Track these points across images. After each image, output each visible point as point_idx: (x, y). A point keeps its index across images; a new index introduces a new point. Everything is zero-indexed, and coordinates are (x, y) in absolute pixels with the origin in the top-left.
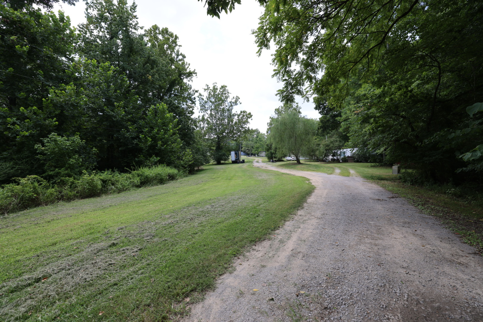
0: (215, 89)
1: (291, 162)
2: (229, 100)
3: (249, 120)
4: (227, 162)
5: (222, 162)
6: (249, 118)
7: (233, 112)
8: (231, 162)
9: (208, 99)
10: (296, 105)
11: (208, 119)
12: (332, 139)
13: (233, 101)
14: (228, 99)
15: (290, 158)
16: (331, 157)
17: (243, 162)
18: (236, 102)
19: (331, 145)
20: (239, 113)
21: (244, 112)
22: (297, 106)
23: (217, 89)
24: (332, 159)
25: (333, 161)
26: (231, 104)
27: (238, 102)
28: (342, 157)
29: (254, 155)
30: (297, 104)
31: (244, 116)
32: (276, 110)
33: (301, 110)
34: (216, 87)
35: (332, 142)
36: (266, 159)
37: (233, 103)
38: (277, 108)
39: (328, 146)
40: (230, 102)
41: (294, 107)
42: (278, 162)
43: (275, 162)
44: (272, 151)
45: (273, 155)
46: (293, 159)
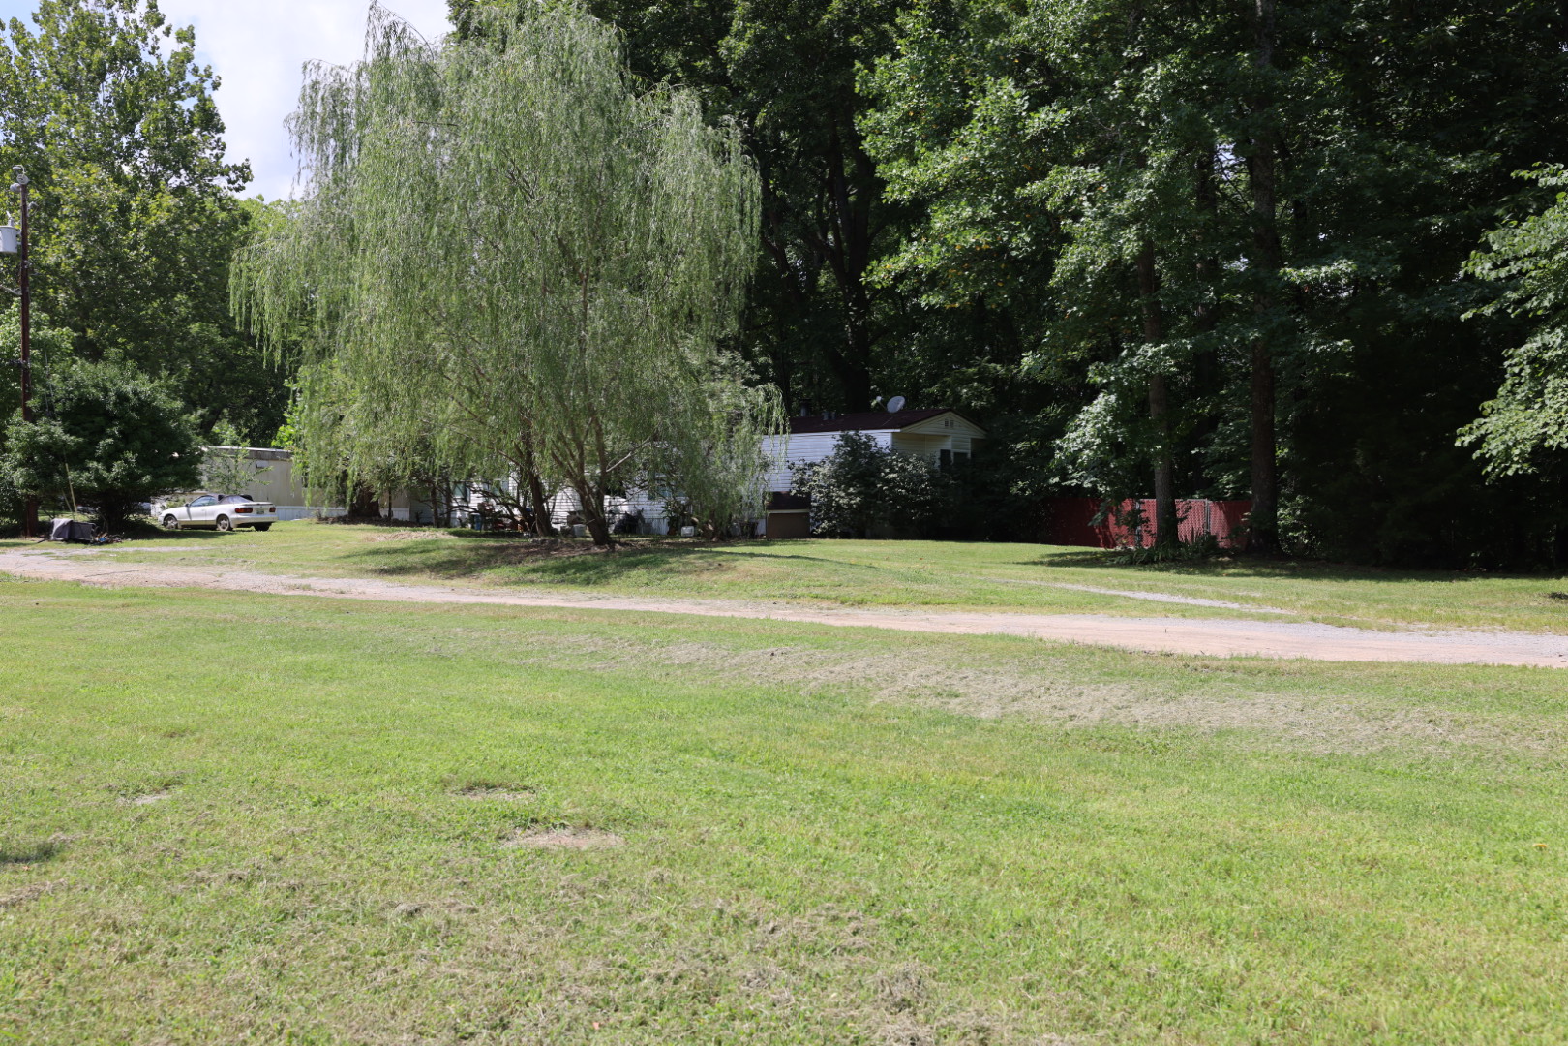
15: (204, 511)
42: (126, 537)
43: (104, 537)
44: (48, 432)
45: (72, 475)
46: (247, 510)
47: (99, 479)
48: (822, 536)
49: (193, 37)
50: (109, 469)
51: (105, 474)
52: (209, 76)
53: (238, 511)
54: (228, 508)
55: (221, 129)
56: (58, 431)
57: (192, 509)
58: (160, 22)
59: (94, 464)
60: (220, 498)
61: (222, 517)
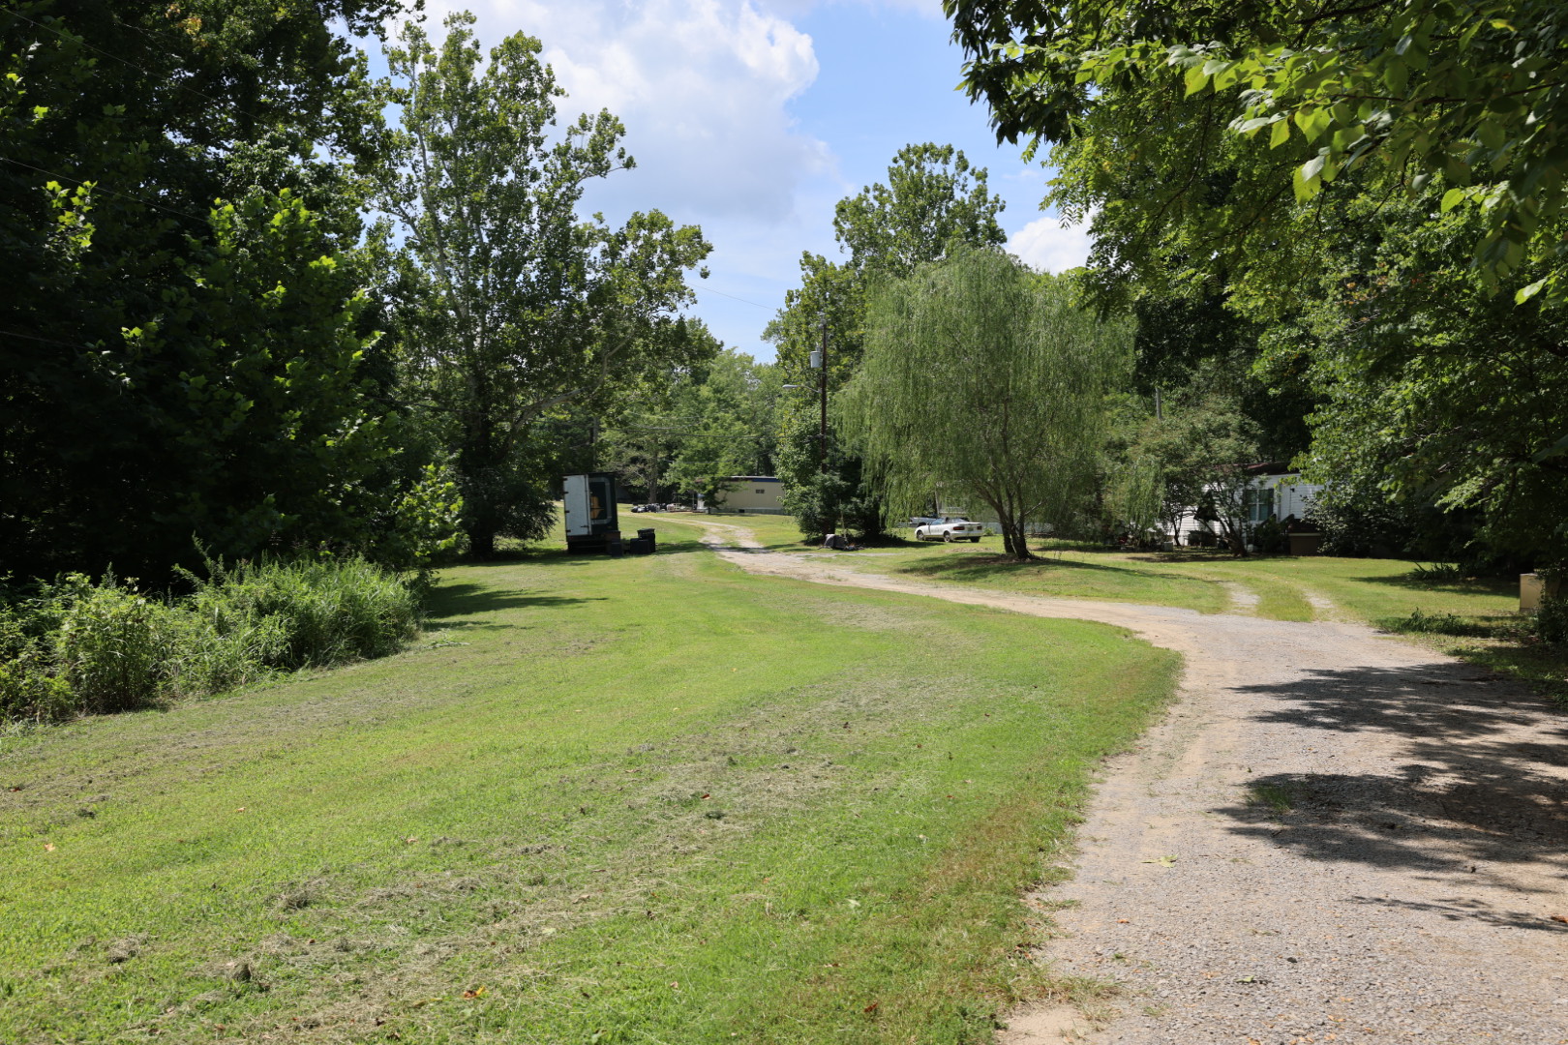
0: (459, 57)
1: (948, 550)
2: (553, 136)
3: (690, 277)
4: (531, 543)
5: (504, 543)
6: (691, 264)
7: (582, 216)
8: (564, 546)
9: (412, 128)
10: (973, 184)
11: (413, 254)
12: (1201, 418)
13: (582, 142)
14: (546, 129)
15: (937, 528)
16: (1189, 524)
17: (646, 545)
18: (598, 148)
19: (1197, 454)
20: (615, 225)
21: (655, 222)
22: (981, 193)
23: (472, 57)
24: (1194, 538)
25: (1204, 545)
26: (566, 166)
27: (611, 156)
28: (1254, 523)
29: (689, 501)
30: (982, 176)
31: (650, 245)
32: (841, 210)
33: (1001, 220)
34: (467, 44)
35: (1195, 437)
36: (791, 529)
37: (580, 157)
38: (853, 197)
39: (1174, 455)
40: (561, 152)
41: (958, 195)
42: (867, 546)
43: (852, 546)
44: (831, 479)
45: (841, 506)
46: (960, 528)
47: (858, 509)
48: (1321, 554)
49: (986, 176)
50: (863, 502)
51: (861, 505)
52: (997, 202)
53: (955, 529)
54: (949, 527)
55: (1004, 240)
56: (836, 479)
57: (932, 527)
58: (965, 168)
59: (854, 499)
60: (947, 519)
61: (946, 533)
